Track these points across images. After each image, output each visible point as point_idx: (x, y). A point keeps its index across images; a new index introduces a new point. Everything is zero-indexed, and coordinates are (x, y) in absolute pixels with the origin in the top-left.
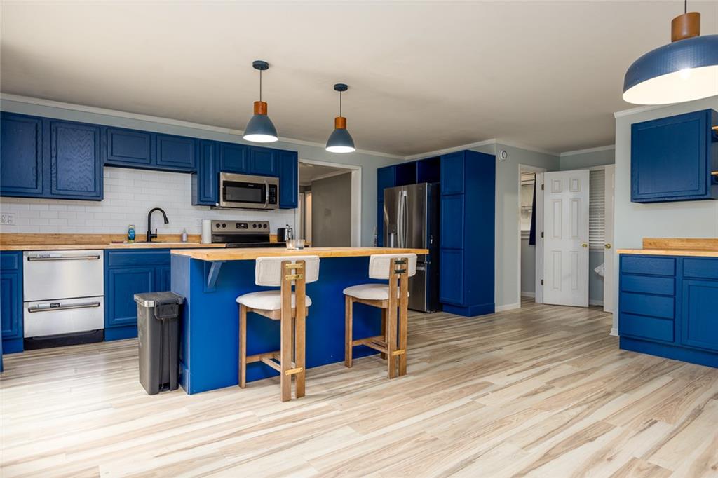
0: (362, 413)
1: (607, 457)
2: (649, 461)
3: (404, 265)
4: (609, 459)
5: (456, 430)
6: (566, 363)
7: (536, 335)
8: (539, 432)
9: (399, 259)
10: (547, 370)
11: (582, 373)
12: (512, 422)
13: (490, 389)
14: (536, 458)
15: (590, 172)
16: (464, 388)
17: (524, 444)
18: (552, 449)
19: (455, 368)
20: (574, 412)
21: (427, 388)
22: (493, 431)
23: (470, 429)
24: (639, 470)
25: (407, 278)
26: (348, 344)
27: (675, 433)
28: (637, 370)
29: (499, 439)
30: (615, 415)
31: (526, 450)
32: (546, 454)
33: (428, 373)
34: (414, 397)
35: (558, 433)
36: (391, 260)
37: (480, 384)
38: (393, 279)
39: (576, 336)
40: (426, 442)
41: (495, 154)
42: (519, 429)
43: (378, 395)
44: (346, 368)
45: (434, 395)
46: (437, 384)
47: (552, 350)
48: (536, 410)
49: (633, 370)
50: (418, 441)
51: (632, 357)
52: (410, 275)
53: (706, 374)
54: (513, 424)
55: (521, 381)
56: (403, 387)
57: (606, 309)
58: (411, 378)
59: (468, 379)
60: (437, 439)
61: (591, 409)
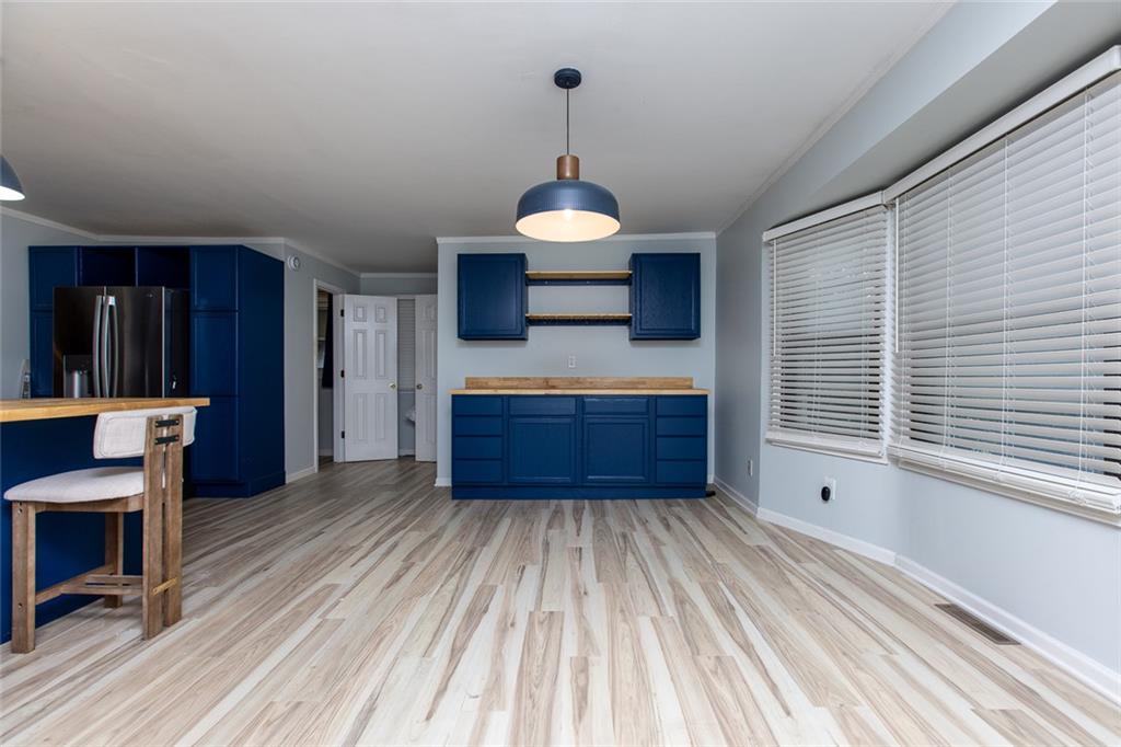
0: (118, 731)
1: (509, 624)
2: (543, 610)
3: (175, 427)
4: (512, 625)
5: (322, 674)
6: (410, 530)
7: (356, 503)
8: (430, 627)
9: (166, 418)
10: (395, 546)
11: (433, 536)
12: (391, 627)
13: (337, 594)
14: (445, 661)
15: (398, 300)
16: (299, 605)
17: (422, 650)
18: (455, 640)
19: (268, 580)
20: (451, 586)
21: (233, 630)
22: (375, 649)
23: (341, 663)
24: (541, 623)
25: (181, 449)
26: (23, 604)
27: (544, 571)
28: (480, 519)
29: (390, 657)
30: (489, 574)
31: (429, 656)
32: (453, 650)
33: (224, 603)
34: (220, 654)
35: (451, 617)
36: (150, 420)
37: (319, 591)
38: (153, 455)
39: (402, 495)
40: (286, 717)
41: (282, 259)
42: (405, 634)
43: (136, 680)
44: (19, 657)
45: (254, 635)
46: (250, 617)
47: (387, 518)
48: (411, 599)
49: (476, 519)
50: (269, 724)
51: (468, 505)
52: (185, 444)
53: (531, 507)
54: (395, 627)
55: (372, 568)
56: (187, 644)
57: (417, 459)
58: (194, 623)
59: (298, 590)
60: (299, 704)
61: (465, 577)
